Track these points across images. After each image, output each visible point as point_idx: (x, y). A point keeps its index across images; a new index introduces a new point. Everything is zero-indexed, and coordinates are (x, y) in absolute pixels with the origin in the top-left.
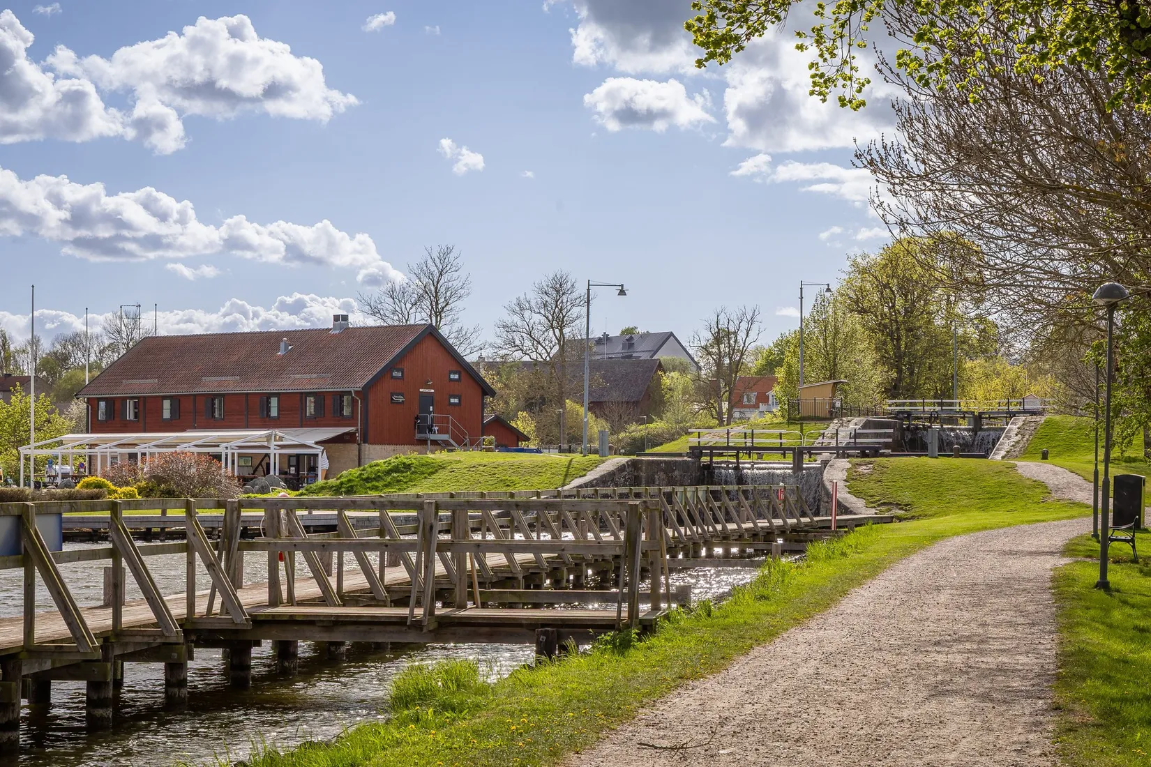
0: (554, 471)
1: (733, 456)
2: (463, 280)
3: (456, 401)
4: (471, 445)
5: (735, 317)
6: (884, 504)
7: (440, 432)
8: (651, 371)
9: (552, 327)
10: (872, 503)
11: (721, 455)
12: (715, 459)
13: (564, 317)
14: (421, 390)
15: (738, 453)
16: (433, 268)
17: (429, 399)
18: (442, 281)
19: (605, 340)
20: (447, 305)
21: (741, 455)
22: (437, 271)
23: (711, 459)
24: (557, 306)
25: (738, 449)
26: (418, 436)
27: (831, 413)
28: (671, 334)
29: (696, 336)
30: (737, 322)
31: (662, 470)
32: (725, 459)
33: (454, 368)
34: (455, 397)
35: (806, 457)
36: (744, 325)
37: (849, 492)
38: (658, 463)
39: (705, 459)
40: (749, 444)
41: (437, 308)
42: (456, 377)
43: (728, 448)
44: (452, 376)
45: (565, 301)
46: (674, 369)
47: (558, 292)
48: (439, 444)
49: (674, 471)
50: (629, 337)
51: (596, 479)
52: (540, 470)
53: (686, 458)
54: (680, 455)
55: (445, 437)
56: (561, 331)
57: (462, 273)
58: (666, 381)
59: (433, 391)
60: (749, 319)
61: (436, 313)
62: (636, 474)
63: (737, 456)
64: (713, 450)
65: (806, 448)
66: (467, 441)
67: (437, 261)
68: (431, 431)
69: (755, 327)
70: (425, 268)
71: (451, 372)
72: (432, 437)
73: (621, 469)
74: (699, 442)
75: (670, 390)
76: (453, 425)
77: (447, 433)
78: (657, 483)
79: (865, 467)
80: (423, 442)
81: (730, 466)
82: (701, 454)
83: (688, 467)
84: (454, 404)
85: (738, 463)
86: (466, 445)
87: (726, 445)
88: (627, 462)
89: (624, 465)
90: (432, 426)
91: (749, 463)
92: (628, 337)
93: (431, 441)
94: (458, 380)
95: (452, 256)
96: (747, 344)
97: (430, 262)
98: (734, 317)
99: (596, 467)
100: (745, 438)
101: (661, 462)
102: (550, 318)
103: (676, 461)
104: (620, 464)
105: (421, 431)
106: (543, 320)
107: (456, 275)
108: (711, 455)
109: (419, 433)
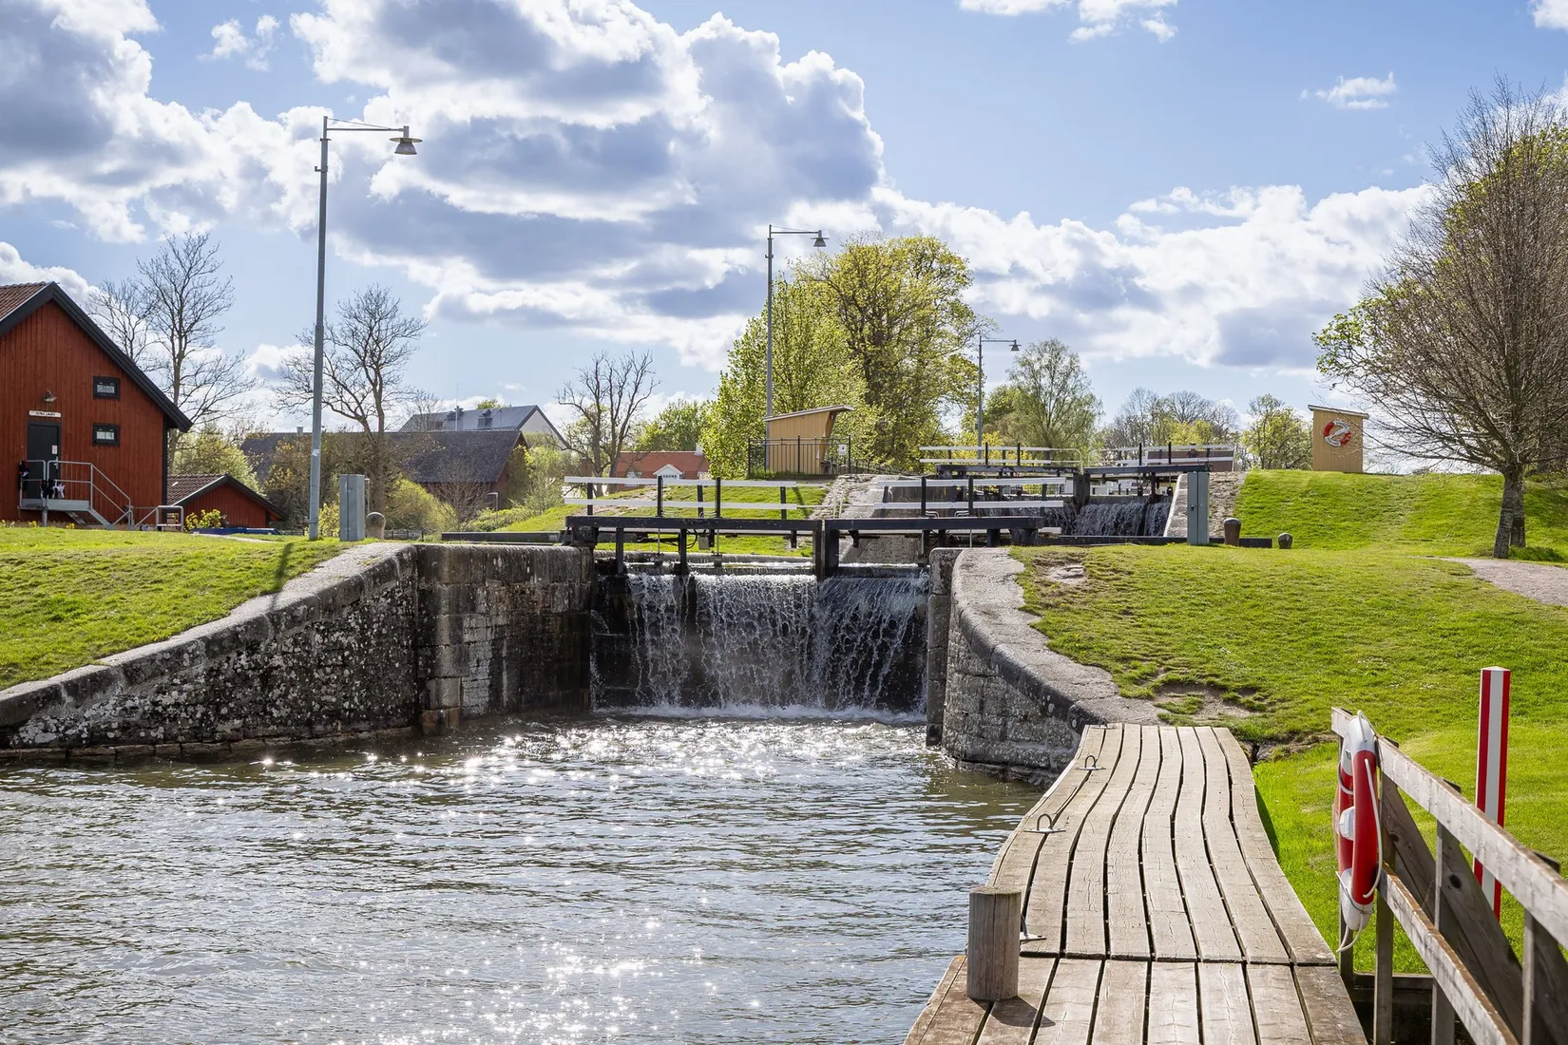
0: (195, 576)
1: (670, 540)
2: (222, 286)
3: (109, 436)
4: (137, 517)
5: (620, 367)
6: (1171, 685)
7: (70, 494)
8: (510, 445)
9: (364, 364)
10: (1136, 681)
11: (643, 538)
12: (631, 549)
13: (381, 351)
14: (32, 413)
15: (684, 534)
16: (176, 266)
17: (50, 432)
18: (190, 286)
19: (459, 414)
20: (196, 321)
21: (690, 538)
22: (182, 270)
23: (620, 549)
24: (371, 335)
25: (684, 525)
26: (24, 503)
27: (825, 465)
28: (536, 408)
29: (568, 390)
30: (622, 373)
31: (496, 575)
32: (650, 548)
33: (105, 374)
34: (106, 429)
35: (846, 544)
36: (632, 377)
37: (1052, 648)
38: (486, 557)
39: (605, 549)
40: (709, 513)
41: (181, 326)
42: (111, 389)
43: (660, 522)
44: (100, 389)
45: (383, 328)
46: (539, 444)
47: (372, 315)
48: (72, 520)
49: (527, 578)
50: (487, 414)
51: (305, 601)
52: (160, 574)
53: (558, 546)
54: (543, 538)
55: (82, 505)
56: (377, 373)
57: (221, 275)
58: (530, 458)
59: (58, 415)
60: (639, 368)
61: (179, 332)
62: (424, 586)
63: (681, 542)
64: (624, 528)
65: (845, 524)
66: (130, 512)
67: (183, 256)
68: (50, 492)
69: (646, 379)
70: (164, 266)
71: (97, 380)
72: (53, 504)
73: (382, 573)
74: (590, 508)
75: (534, 468)
76: (98, 479)
77: (86, 497)
78: (482, 608)
79: (1060, 571)
80: (33, 516)
81: (666, 564)
82: (595, 537)
83: (564, 568)
84: (105, 443)
85: (684, 558)
86: (125, 521)
87: (654, 515)
88: (399, 555)
89: (389, 561)
90: (52, 483)
91: (709, 559)
92: (485, 411)
93: (50, 513)
94: (116, 396)
95: (205, 250)
96: (635, 401)
97: (172, 256)
98: (618, 366)
99: (313, 566)
100: (700, 499)
101: (495, 554)
102: (362, 351)
103: (533, 554)
104: (380, 560)
105: (31, 492)
106: (351, 354)
107: (210, 277)
108: (620, 539)
109: (27, 496)
